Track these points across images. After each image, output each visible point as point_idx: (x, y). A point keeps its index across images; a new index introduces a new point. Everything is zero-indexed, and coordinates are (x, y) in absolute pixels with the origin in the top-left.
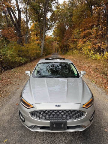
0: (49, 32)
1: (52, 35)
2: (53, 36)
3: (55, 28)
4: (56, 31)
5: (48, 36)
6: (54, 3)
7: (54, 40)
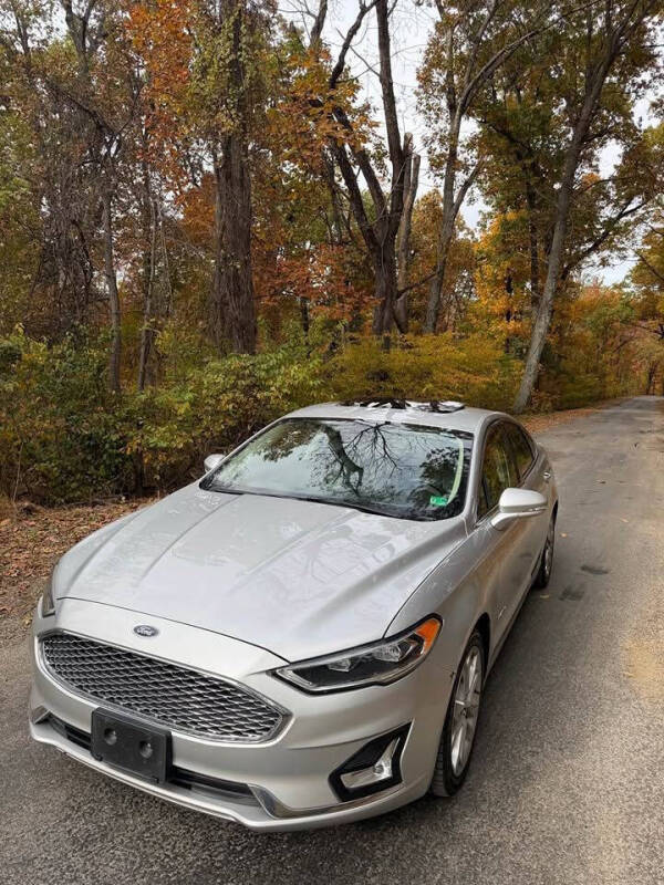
0: (604, 263)
1: (623, 285)
2: (632, 289)
3: (648, 239)
4: (653, 258)
5: (596, 287)
6: (644, 84)
7: (637, 312)
